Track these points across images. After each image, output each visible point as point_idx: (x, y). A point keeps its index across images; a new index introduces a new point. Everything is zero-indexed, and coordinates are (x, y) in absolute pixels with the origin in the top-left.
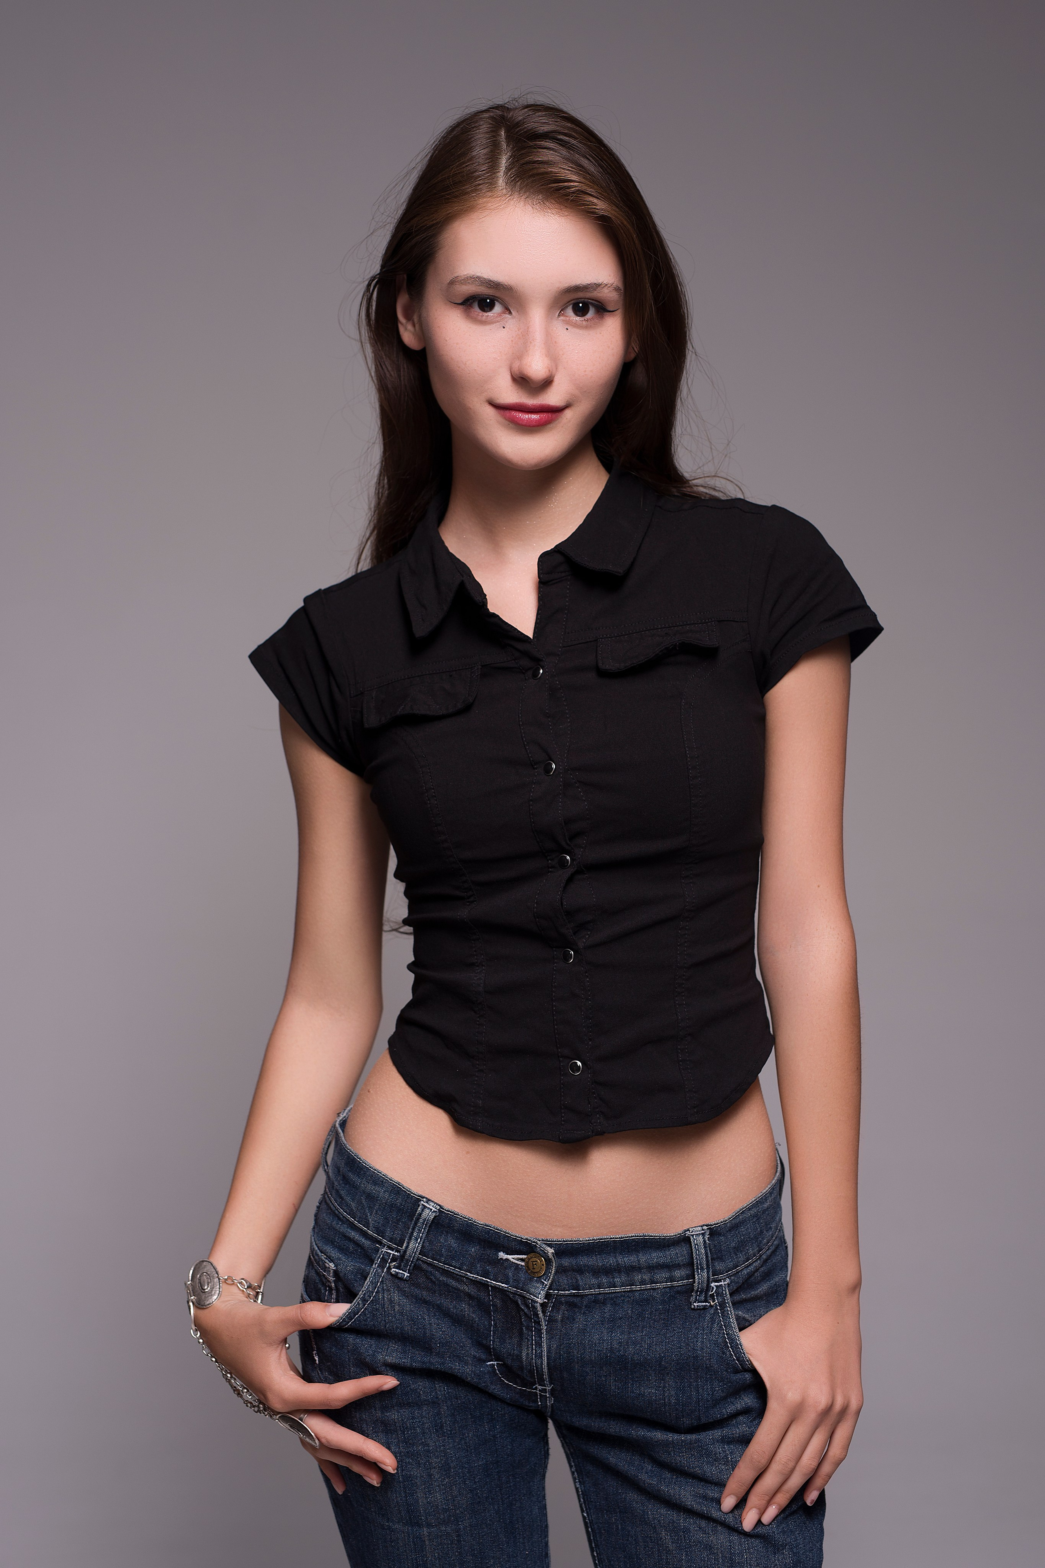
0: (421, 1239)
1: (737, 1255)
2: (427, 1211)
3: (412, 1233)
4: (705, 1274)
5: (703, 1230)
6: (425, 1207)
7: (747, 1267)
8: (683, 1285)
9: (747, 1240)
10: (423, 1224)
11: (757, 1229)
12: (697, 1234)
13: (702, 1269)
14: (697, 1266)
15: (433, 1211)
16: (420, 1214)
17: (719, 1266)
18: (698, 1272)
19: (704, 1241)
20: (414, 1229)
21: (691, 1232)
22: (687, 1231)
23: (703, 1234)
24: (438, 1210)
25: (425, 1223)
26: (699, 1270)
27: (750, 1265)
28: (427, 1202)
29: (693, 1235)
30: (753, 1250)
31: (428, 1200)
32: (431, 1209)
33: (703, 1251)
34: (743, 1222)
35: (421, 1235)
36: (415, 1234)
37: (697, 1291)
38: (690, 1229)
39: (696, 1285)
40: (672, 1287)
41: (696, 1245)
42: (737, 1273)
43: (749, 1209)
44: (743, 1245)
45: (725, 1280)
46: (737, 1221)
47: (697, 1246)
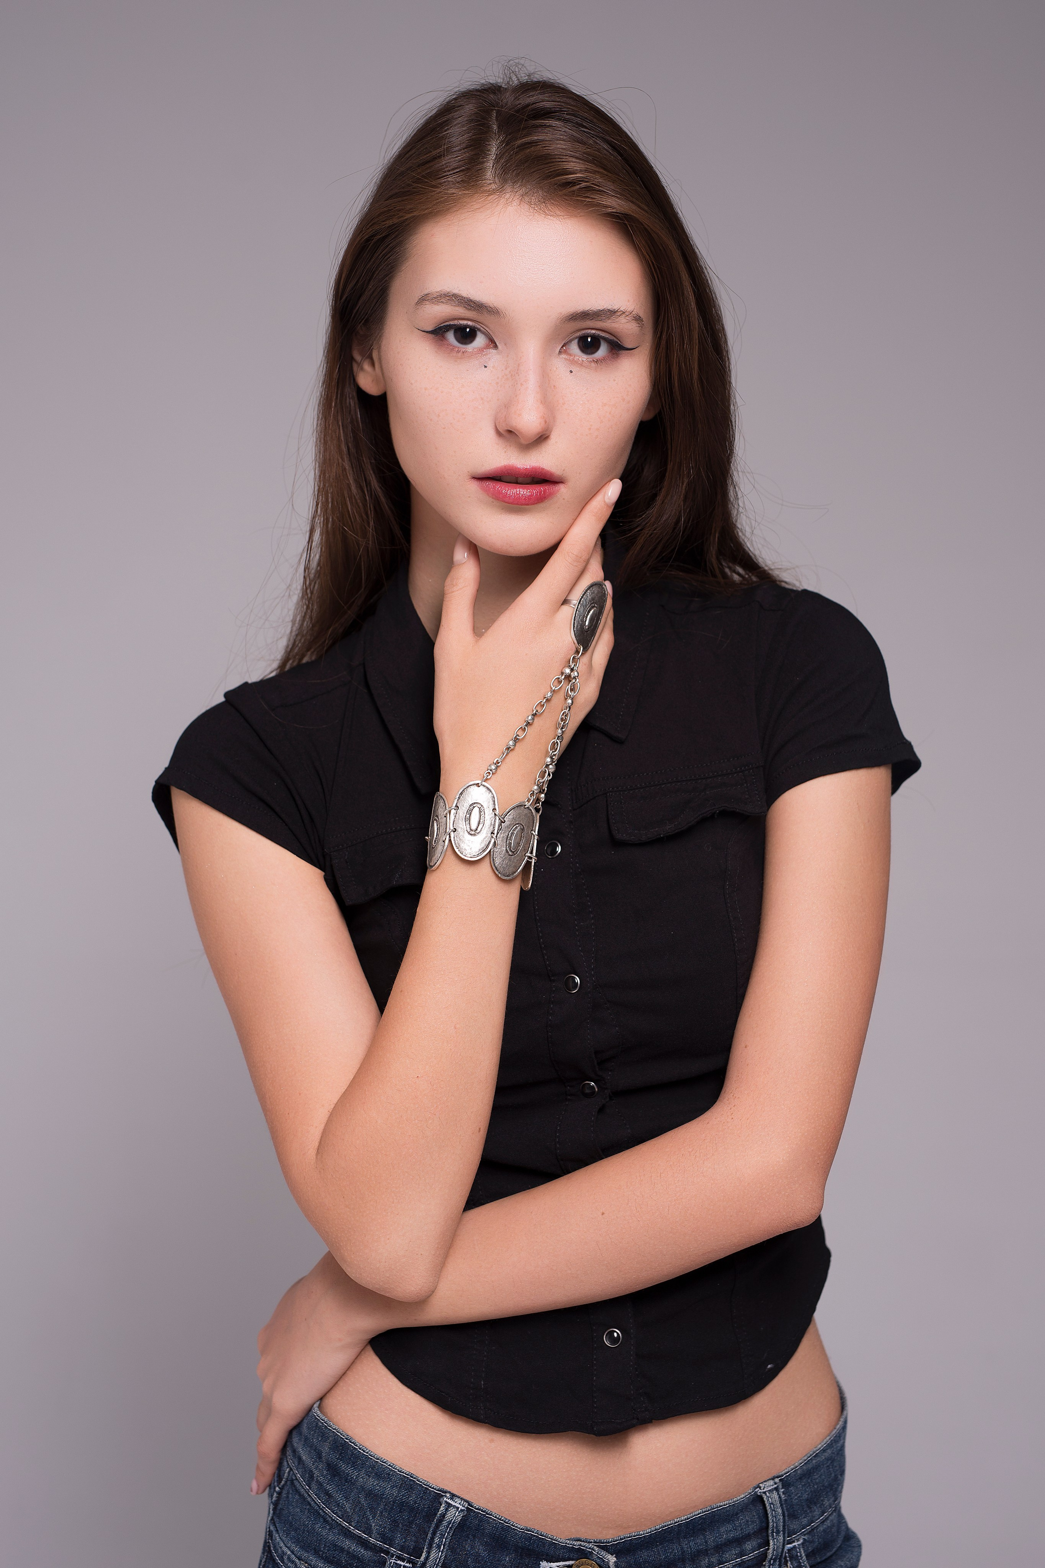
0: (444, 1546)
1: (811, 1508)
2: (452, 1511)
3: (432, 1539)
4: (781, 1538)
5: (775, 1484)
6: (449, 1505)
7: (823, 1522)
8: (755, 1557)
9: (821, 1489)
10: (447, 1527)
11: (831, 1474)
12: (770, 1490)
13: (778, 1532)
14: (773, 1530)
15: (460, 1510)
16: (443, 1516)
17: (794, 1525)
18: (773, 1535)
19: (780, 1497)
20: (434, 1533)
21: (762, 1488)
22: (757, 1488)
23: (776, 1489)
24: (467, 1508)
25: (450, 1526)
26: (775, 1534)
27: (827, 1519)
28: (452, 1499)
29: (765, 1493)
30: (828, 1500)
31: (453, 1496)
32: (458, 1508)
33: (780, 1511)
34: (816, 1468)
35: (444, 1540)
36: (436, 1540)
37: (771, 1559)
38: (761, 1485)
39: (770, 1551)
40: (743, 1562)
41: (771, 1504)
42: (812, 1530)
43: (824, 1451)
44: (816, 1495)
45: (798, 1540)
46: (810, 1466)
47: (772, 1506)
